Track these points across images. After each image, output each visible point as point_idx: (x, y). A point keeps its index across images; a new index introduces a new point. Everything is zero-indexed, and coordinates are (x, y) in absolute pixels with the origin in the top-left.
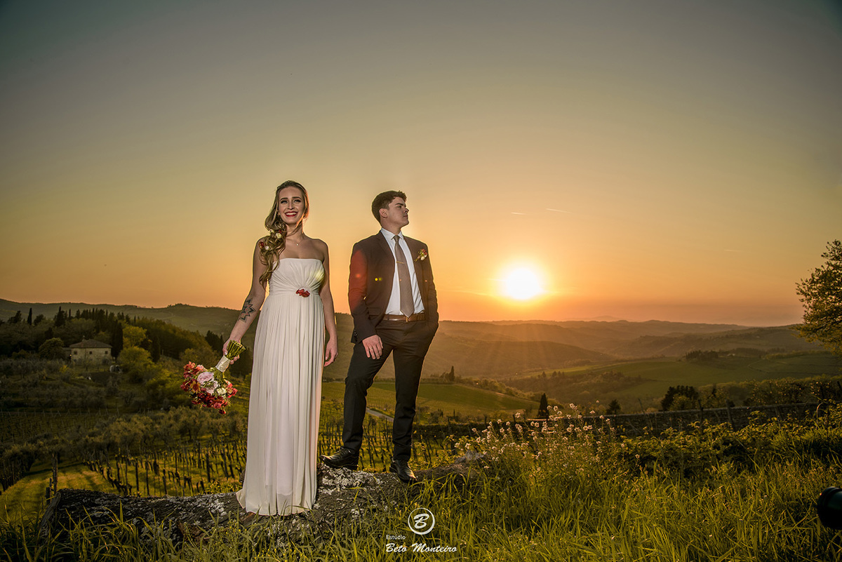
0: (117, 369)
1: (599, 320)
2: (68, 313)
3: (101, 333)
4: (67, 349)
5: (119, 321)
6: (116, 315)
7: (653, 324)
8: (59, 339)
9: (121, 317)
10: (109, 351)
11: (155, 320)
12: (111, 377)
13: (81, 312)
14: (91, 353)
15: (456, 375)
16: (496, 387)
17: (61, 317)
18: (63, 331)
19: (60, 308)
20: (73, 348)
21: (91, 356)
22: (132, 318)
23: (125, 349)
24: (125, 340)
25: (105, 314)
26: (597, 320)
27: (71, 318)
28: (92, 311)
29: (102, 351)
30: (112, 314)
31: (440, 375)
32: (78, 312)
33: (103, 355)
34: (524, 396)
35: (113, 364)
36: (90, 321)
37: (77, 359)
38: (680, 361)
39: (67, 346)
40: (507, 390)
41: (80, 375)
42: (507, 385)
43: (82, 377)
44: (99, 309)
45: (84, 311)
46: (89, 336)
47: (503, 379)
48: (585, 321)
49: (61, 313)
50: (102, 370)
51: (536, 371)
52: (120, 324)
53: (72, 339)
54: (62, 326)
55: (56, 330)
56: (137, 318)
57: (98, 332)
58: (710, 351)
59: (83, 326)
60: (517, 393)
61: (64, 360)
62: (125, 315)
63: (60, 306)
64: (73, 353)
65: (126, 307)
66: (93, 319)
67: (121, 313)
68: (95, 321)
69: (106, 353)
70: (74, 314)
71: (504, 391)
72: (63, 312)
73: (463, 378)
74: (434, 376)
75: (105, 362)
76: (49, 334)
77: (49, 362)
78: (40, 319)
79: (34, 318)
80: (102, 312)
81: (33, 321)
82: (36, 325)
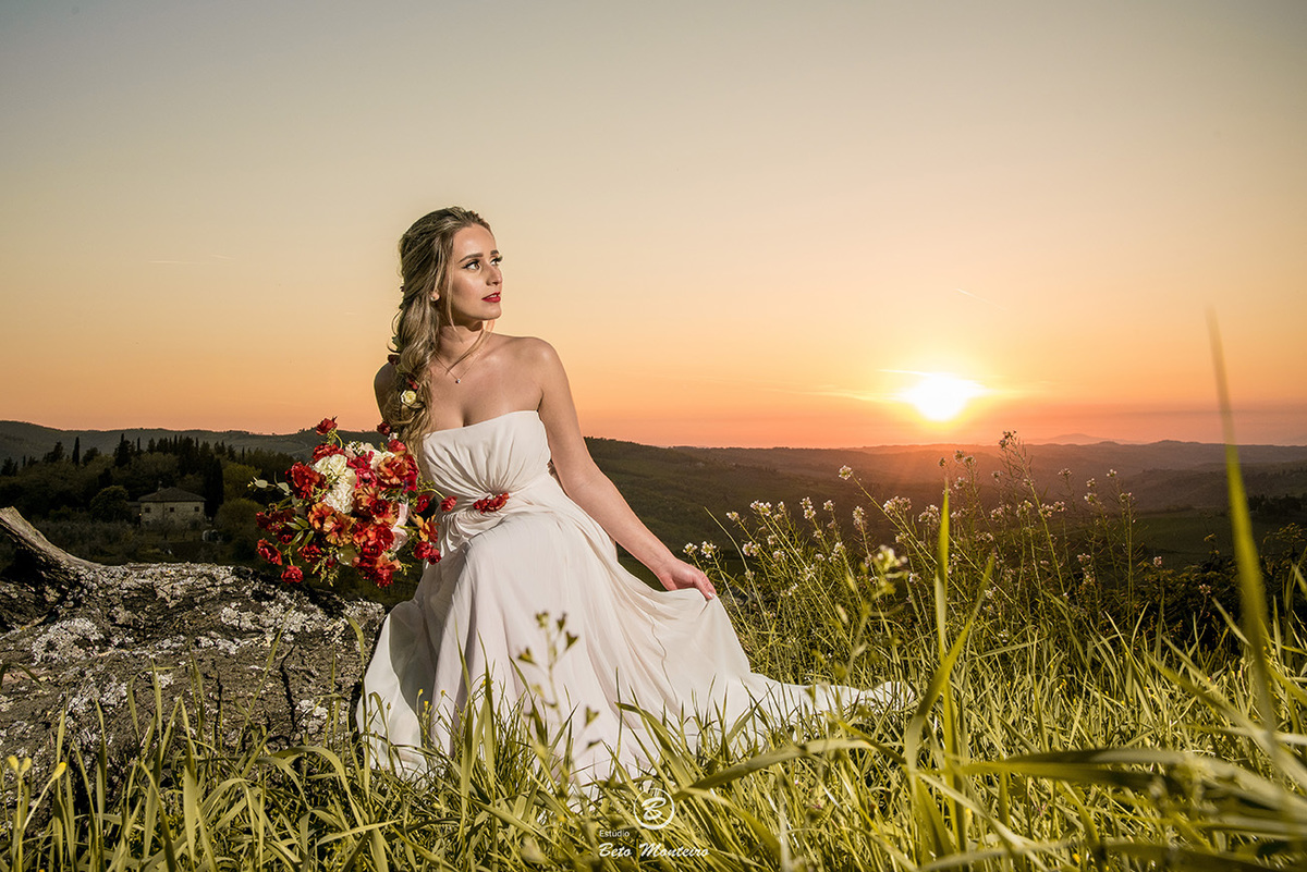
0: (211, 538)
1: (1063, 443)
2: (136, 445)
3: (188, 476)
4: (136, 503)
6: (212, 447)
7: (1167, 447)
8: (121, 488)
9: (220, 450)
10: (201, 506)
11: (276, 454)
12: (204, 550)
13: (156, 442)
14: (172, 510)
17: (127, 446)
18: (127, 474)
19: (123, 438)
20: (143, 502)
21: (173, 516)
22: (238, 451)
23: (226, 502)
24: (227, 487)
25: (194, 445)
26: (1058, 443)
27: (140, 452)
28: (173, 440)
29: (190, 506)
30: (206, 445)
32: (152, 441)
33: (192, 514)
35: (208, 528)
36: (171, 458)
37: (150, 520)
39: (134, 497)
41: (154, 547)
43: (157, 550)
44: (185, 438)
45: (161, 441)
46: (169, 482)
49: (124, 445)
50: (190, 538)
52: (218, 460)
53: (142, 486)
54: (127, 466)
55: (116, 473)
56: (246, 452)
57: (183, 474)
59: (160, 466)
61: (129, 522)
62: (227, 447)
63: (122, 433)
64: (143, 510)
65: (231, 434)
66: (176, 454)
67: (220, 444)
68: (178, 457)
69: (197, 509)
70: (145, 446)
72: (128, 442)
75: (195, 525)
76: (106, 478)
77: (106, 526)
78: (92, 454)
79: (82, 453)
80: (189, 441)
81: (81, 458)
82: (86, 465)
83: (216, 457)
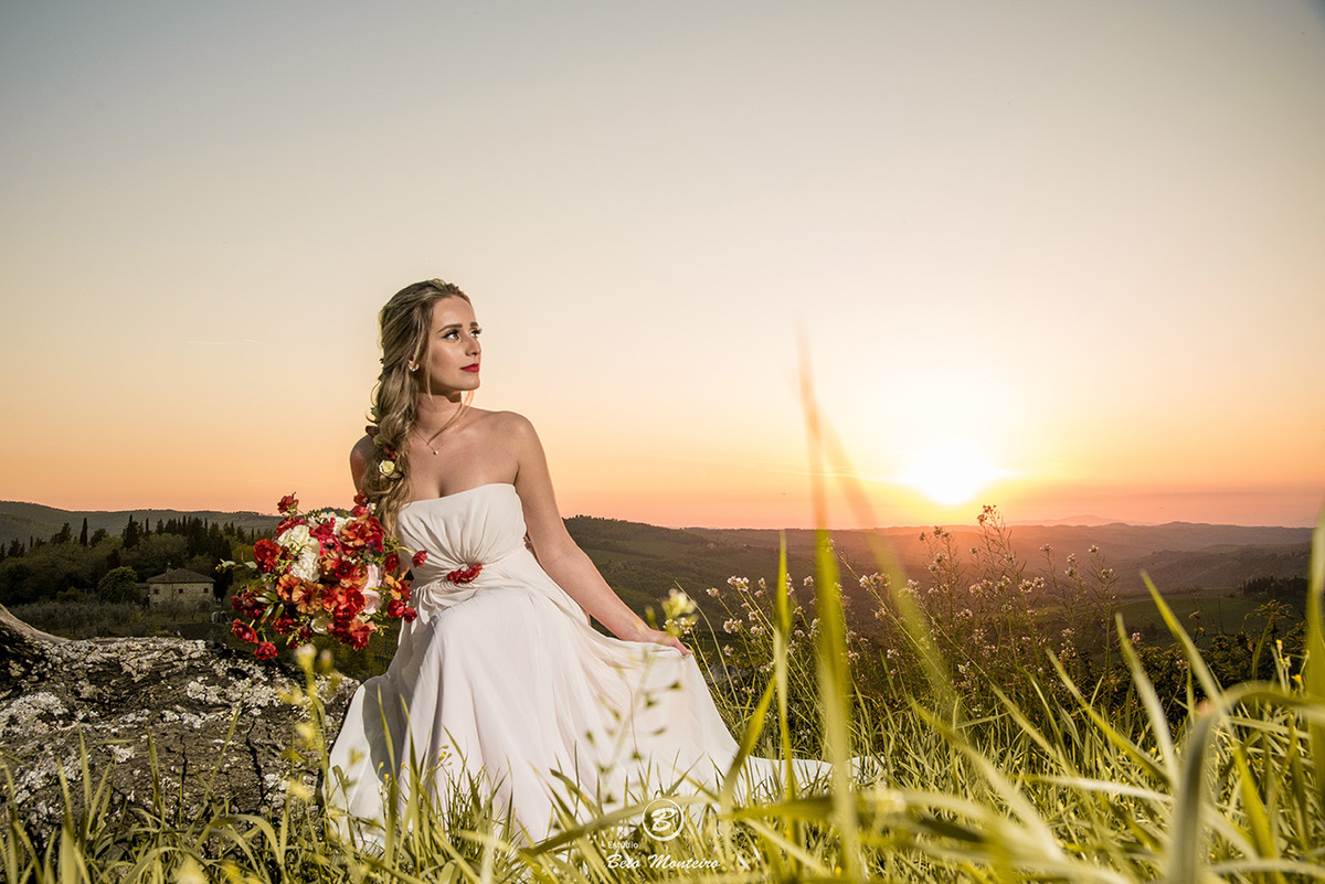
0: (221, 619)
2: (144, 525)
3: (197, 557)
4: (144, 585)
6: (221, 528)
7: (1178, 529)
8: (129, 569)
9: (230, 531)
10: (210, 587)
12: (212, 631)
13: (165, 523)
14: (181, 591)
17: (134, 528)
18: (136, 554)
19: (131, 518)
20: (152, 583)
21: (181, 597)
22: (248, 532)
23: (235, 583)
25: (203, 525)
27: (149, 533)
28: (182, 521)
29: (199, 588)
30: (215, 526)
32: (160, 522)
33: (201, 595)
35: (217, 609)
36: (180, 538)
37: (159, 601)
38: (1232, 596)
39: (142, 579)
41: (163, 628)
43: (166, 631)
44: (193, 518)
45: (169, 521)
46: (178, 563)
48: (1046, 525)
49: (132, 525)
50: (198, 619)
52: (228, 541)
53: (149, 569)
54: (135, 547)
55: (124, 554)
56: (255, 533)
57: (192, 555)
59: (168, 547)
61: (139, 604)
62: (236, 528)
63: (131, 515)
64: (152, 592)
65: (240, 515)
66: (184, 535)
68: (186, 538)
69: (206, 590)
70: (153, 527)
72: (137, 523)
75: (204, 607)
76: (114, 560)
77: (114, 607)
78: (100, 535)
79: (90, 534)
80: (198, 522)
81: (89, 540)
82: (94, 546)
83: (225, 538)
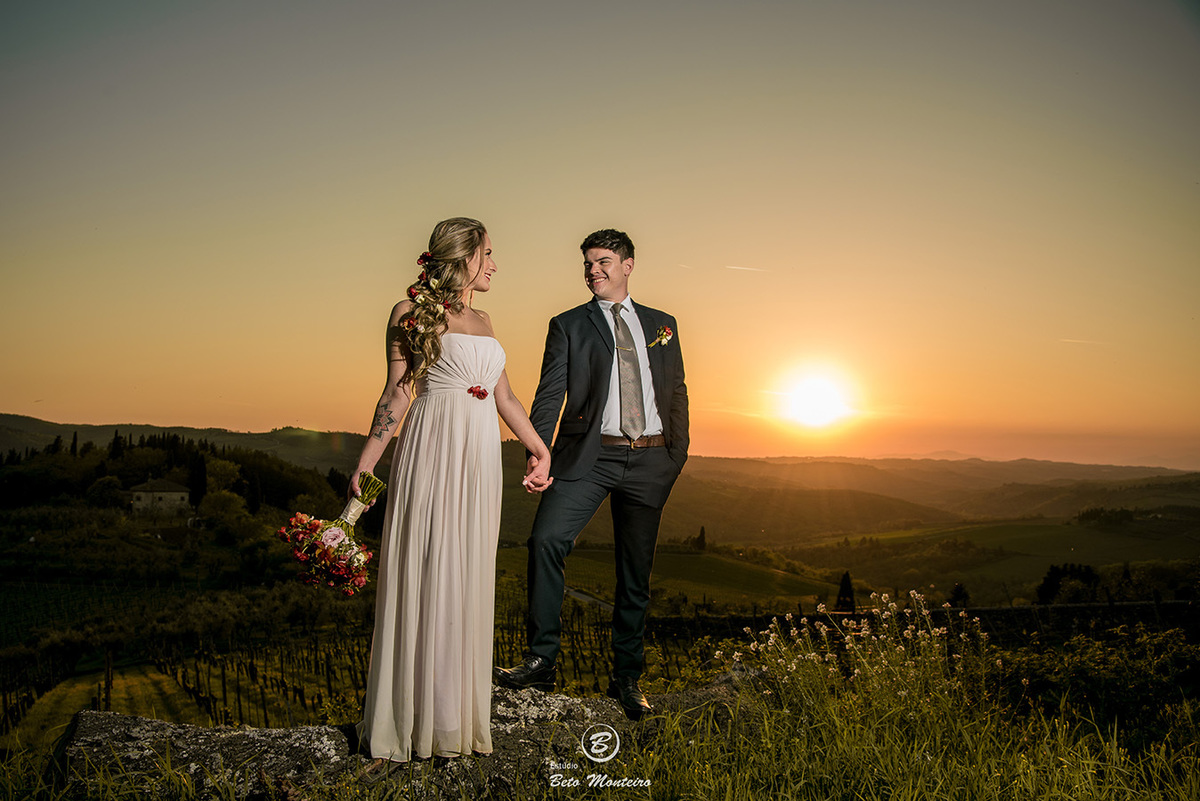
0: (197, 524)
1: (937, 459)
2: (128, 440)
3: (176, 469)
4: (128, 492)
5: (200, 453)
6: (196, 444)
7: (1025, 465)
8: (115, 478)
9: (204, 446)
10: (186, 496)
11: (253, 451)
12: (189, 536)
13: (147, 438)
14: (160, 499)
15: (707, 540)
16: (769, 560)
17: (120, 441)
18: (121, 465)
19: (116, 432)
20: (135, 491)
21: (161, 504)
22: (219, 447)
23: (209, 493)
24: (210, 480)
25: (181, 441)
26: (932, 458)
27: (132, 446)
28: (161, 436)
29: (176, 496)
30: (191, 442)
31: (684, 539)
32: (142, 438)
33: (178, 503)
34: (814, 574)
35: (192, 516)
36: (160, 452)
37: (141, 507)
38: (1068, 524)
39: (126, 488)
40: (788, 564)
41: (145, 532)
42: (787, 557)
43: (148, 535)
44: (172, 434)
45: (151, 437)
46: (157, 473)
47: (781, 547)
48: (914, 458)
49: (117, 440)
50: (176, 524)
51: (834, 536)
52: (202, 456)
53: (133, 478)
54: (120, 458)
55: (110, 465)
56: (226, 448)
57: (170, 468)
58: (1119, 509)
59: (149, 459)
60: (803, 571)
61: (122, 508)
62: (209, 443)
63: (116, 429)
64: (134, 499)
65: (212, 431)
66: (163, 449)
67: (203, 440)
68: (166, 452)
69: (183, 499)
70: (136, 441)
71: (784, 566)
72: (121, 438)
73: (719, 545)
74: (674, 541)
75: (181, 513)
76: (101, 470)
77: (101, 512)
78: (88, 447)
79: (80, 445)
80: (176, 437)
81: (79, 449)
82: (83, 456)
